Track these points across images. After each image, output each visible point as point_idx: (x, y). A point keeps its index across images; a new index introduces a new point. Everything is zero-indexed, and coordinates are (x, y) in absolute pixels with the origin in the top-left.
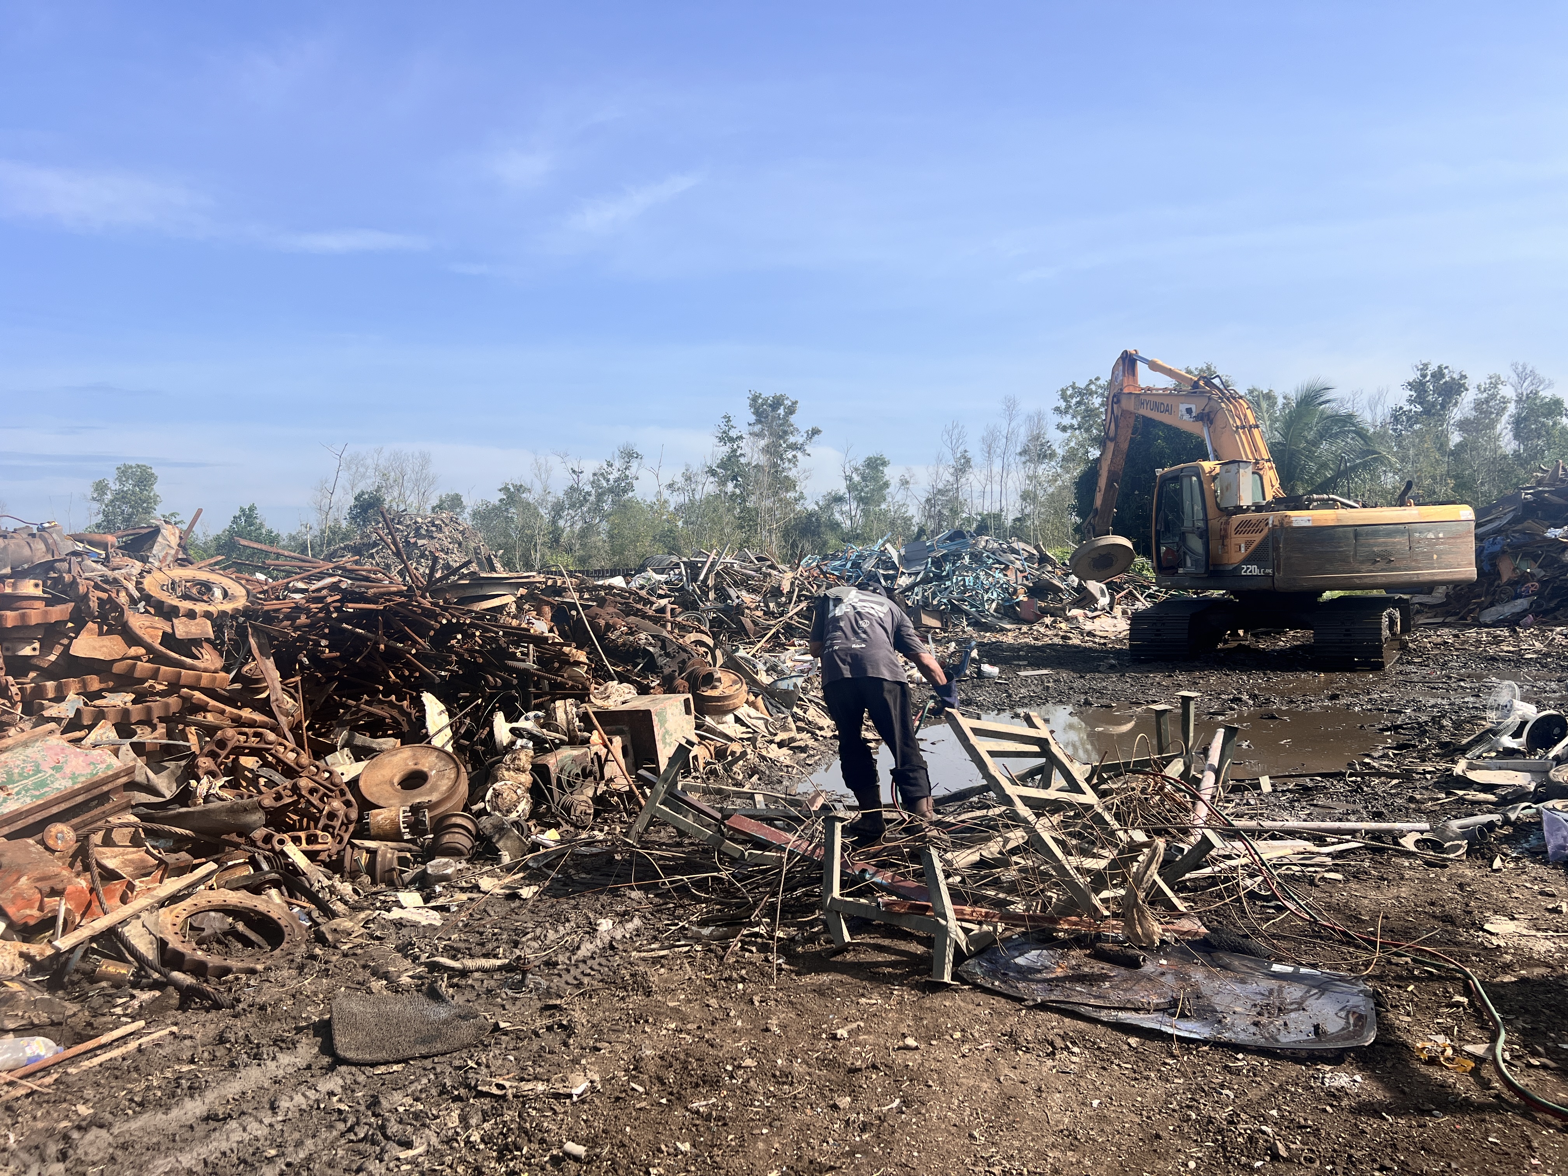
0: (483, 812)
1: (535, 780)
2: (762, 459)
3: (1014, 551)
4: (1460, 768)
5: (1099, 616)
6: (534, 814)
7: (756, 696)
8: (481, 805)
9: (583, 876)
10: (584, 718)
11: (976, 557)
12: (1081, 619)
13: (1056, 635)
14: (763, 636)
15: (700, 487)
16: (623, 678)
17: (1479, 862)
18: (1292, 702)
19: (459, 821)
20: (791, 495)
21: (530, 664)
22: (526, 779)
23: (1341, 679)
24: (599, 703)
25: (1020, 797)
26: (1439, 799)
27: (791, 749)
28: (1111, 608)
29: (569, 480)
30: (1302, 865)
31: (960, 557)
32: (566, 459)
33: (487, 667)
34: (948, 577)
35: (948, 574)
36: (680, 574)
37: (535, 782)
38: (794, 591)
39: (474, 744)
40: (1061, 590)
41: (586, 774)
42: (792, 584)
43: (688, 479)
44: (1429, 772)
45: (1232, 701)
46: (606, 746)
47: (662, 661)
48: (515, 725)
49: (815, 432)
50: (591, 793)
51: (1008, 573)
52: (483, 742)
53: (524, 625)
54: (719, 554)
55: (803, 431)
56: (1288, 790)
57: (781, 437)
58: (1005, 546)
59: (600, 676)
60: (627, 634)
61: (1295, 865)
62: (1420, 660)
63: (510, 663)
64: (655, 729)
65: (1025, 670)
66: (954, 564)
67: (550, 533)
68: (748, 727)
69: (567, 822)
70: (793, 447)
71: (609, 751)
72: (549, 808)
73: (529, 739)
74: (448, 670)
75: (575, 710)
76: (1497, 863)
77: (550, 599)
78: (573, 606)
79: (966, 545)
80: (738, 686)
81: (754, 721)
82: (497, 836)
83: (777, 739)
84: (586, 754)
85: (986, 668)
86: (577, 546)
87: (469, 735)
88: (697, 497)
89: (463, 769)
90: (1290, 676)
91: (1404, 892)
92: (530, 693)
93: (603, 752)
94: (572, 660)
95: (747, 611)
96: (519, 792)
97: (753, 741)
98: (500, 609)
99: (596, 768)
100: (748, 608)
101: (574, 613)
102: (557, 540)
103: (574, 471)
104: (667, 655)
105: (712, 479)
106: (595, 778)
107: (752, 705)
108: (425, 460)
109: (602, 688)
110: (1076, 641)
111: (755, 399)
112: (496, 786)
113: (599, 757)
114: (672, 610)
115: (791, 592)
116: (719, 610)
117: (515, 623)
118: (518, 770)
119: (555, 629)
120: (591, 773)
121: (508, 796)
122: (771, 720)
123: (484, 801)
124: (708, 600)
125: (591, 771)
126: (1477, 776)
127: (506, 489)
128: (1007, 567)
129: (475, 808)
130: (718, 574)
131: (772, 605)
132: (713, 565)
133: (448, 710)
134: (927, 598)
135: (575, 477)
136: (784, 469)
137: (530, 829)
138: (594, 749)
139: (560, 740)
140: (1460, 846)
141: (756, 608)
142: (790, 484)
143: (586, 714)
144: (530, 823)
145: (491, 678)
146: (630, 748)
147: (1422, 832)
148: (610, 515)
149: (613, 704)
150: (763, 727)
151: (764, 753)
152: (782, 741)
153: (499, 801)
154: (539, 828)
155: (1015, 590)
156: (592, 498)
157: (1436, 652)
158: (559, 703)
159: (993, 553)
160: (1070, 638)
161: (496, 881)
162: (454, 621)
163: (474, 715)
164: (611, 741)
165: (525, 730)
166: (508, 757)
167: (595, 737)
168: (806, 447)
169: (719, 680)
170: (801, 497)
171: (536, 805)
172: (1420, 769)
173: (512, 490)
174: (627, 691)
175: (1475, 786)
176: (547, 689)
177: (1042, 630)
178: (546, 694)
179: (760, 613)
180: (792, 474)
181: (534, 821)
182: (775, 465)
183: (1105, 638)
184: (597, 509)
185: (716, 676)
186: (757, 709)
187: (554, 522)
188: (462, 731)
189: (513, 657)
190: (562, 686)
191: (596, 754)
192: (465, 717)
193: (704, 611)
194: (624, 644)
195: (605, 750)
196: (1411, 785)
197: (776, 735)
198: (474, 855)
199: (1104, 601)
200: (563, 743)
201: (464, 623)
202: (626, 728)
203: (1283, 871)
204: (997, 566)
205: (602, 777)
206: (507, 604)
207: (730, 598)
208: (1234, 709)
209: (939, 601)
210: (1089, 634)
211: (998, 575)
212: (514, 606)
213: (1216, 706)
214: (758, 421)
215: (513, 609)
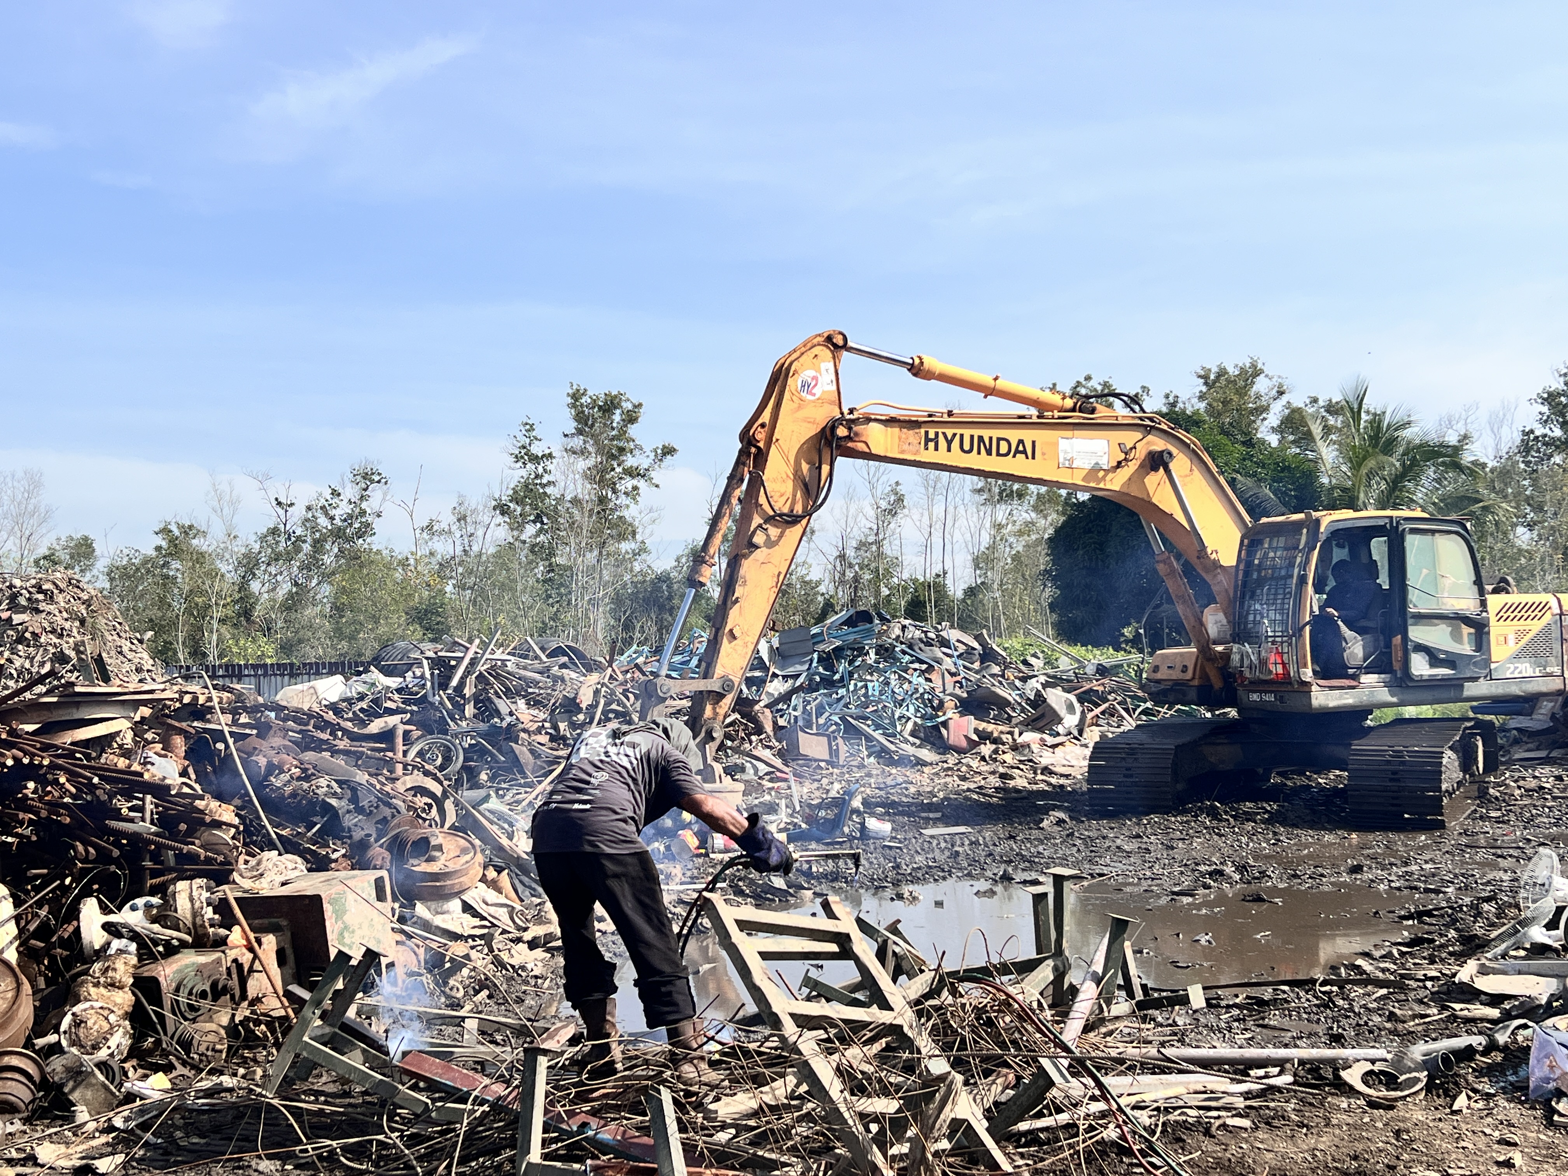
0: (56, 1049)
1: (138, 1000)
2: (584, 490)
3: (944, 643)
4: (1467, 972)
5: (1061, 744)
6: (135, 1052)
7: (499, 870)
8: (52, 1038)
9: (195, 1140)
10: (222, 907)
11: (885, 652)
12: (1035, 747)
13: (993, 773)
14: (546, 775)
15: (480, 533)
16: (289, 846)
17: (1440, 1102)
18: (1295, 876)
19: (15, 1061)
20: (626, 546)
21: (146, 827)
22: (124, 999)
23: (1377, 841)
24: (246, 884)
25: (792, 1015)
26: (1428, 1016)
27: (548, 950)
28: (1081, 732)
29: (269, 518)
30: (1199, 1108)
31: (862, 652)
32: (266, 484)
33: (78, 831)
34: (842, 682)
35: (842, 677)
36: (422, 677)
37: (137, 1005)
38: (598, 703)
39: (50, 946)
40: (1008, 703)
41: (217, 992)
42: (597, 692)
43: (462, 518)
44: (1432, 979)
45: (1211, 874)
46: (251, 949)
47: (349, 821)
48: (112, 918)
49: (668, 451)
50: (225, 1020)
51: (933, 676)
52: (63, 943)
53: (136, 767)
54: (484, 646)
55: (648, 448)
56: (1236, 1006)
57: (613, 457)
58: (932, 635)
59: (254, 843)
60: (299, 779)
61: (1191, 1107)
62: (1498, 814)
63: (114, 824)
64: (328, 924)
65: (935, 825)
66: (851, 663)
67: (236, 602)
68: (483, 918)
69: (184, 1064)
70: (632, 473)
71: (256, 957)
72: (158, 1042)
73: (131, 939)
74: (17, 835)
75: (206, 895)
76: (1461, 1102)
77: (184, 725)
78: (219, 736)
79: (869, 633)
80: (468, 857)
81: (492, 910)
82: (71, 1084)
83: (528, 936)
84: (218, 962)
85: (872, 824)
86: (280, 624)
87: (44, 932)
88: (476, 548)
89: (27, 988)
90: (1307, 836)
91: (1325, 1142)
92: (144, 868)
93: (246, 958)
94: (208, 819)
95: (523, 735)
96: (112, 1018)
97: (488, 939)
98: (104, 742)
99: (234, 983)
100: (524, 730)
101: (220, 746)
102: (247, 613)
103: (279, 504)
104: (360, 810)
105: (499, 519)
106: (233, 997)
107: (494, 885)
108: (34, 483)
109: (253, 862)
110: (1020, 782)
111: (576, 396)
112: (76, 1009)
113: (240, 966)
114: (406, 733)
115: (593, 707)
116: (480, 735)
117: (122, 763)
118: (113, 985)
119: (191, 770)
120: (225, 990)
121: (95, 1024)
122: (518, 906)
123: (57, 1031)
124: (463, 717)
125: (225, 987)
126: (1489, 984)
127: (165, 531)
128: (931, 668)
129: (40, 1042)
130: (480, 677)
131: (562, 726)
132: (473, 662)
133: (12, 895)
134: (810, 714)
135: (281, 512)
136: (617, 507)
137: (125, 1074)
138: (232, 954)
139: (179, 940)
140: (1417, 1080)
141: (539, 731)
142: (626, 530)
143: (224, 901)
144: (127, 1065)
145: (80, 848)
146: (289, 952)
147: (1373, 1062)
148: (333, 573)
149: (267, 887)
150: (506, 918)
151: (505, 957)
152: (535, 938)
153: (82, 1032)
154: (140, 1071)
155: (941, 703)
156: (307, 547)
157: (1527, 801)
158: (182, 885)
159: (911, 647)
160: (1012, 778)
161: (62, 1148)
162: (26, 761)
163: (54, 903)
164: (259, 942)
165: (124, 926)
166: (97, 967)
167: (236, 936)
168: (653, 474)
169: (439, 848)
170: (643, 550)
171: (138, 1037)
172: (1420, 974)
173: (176, 532)
174: (291, 865)
175: (1483, 997)
176: (172, 862)
177: (975, 764)
178: (171, 870)
179: (544, 739)
180: (631, 512)
181: (134, 1062)
182: (602, 500)
183: (1067, 776)
184: (312, 564)
185: (434, 841)
186: (499, 891)
187: (243, 586)
188: (32, 927)
189: (117, 815)
190: (192, 858)
191: (235, 961)
192: (39, 904)
193: (456, 736)
194: (294, 795)
195: (251, 956)
196: (1403, 997)
197: (525, 929)
198: (34, 1111)
199: (1071, 721)
200: (184, 945)
201: (41, 766)
202: (284, 923)
203: (1174, 1117)
204: (916, 665)
205: (244, 996)
206: (118, 733)
207: (498, 713)
208: (1209, 887)
209: (828, 719)
210: (1046, 770)
211: (917, 680)
212: (130, 735)
213: (1187, 883)
214: (580, 432)
215: (128, 739)
